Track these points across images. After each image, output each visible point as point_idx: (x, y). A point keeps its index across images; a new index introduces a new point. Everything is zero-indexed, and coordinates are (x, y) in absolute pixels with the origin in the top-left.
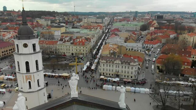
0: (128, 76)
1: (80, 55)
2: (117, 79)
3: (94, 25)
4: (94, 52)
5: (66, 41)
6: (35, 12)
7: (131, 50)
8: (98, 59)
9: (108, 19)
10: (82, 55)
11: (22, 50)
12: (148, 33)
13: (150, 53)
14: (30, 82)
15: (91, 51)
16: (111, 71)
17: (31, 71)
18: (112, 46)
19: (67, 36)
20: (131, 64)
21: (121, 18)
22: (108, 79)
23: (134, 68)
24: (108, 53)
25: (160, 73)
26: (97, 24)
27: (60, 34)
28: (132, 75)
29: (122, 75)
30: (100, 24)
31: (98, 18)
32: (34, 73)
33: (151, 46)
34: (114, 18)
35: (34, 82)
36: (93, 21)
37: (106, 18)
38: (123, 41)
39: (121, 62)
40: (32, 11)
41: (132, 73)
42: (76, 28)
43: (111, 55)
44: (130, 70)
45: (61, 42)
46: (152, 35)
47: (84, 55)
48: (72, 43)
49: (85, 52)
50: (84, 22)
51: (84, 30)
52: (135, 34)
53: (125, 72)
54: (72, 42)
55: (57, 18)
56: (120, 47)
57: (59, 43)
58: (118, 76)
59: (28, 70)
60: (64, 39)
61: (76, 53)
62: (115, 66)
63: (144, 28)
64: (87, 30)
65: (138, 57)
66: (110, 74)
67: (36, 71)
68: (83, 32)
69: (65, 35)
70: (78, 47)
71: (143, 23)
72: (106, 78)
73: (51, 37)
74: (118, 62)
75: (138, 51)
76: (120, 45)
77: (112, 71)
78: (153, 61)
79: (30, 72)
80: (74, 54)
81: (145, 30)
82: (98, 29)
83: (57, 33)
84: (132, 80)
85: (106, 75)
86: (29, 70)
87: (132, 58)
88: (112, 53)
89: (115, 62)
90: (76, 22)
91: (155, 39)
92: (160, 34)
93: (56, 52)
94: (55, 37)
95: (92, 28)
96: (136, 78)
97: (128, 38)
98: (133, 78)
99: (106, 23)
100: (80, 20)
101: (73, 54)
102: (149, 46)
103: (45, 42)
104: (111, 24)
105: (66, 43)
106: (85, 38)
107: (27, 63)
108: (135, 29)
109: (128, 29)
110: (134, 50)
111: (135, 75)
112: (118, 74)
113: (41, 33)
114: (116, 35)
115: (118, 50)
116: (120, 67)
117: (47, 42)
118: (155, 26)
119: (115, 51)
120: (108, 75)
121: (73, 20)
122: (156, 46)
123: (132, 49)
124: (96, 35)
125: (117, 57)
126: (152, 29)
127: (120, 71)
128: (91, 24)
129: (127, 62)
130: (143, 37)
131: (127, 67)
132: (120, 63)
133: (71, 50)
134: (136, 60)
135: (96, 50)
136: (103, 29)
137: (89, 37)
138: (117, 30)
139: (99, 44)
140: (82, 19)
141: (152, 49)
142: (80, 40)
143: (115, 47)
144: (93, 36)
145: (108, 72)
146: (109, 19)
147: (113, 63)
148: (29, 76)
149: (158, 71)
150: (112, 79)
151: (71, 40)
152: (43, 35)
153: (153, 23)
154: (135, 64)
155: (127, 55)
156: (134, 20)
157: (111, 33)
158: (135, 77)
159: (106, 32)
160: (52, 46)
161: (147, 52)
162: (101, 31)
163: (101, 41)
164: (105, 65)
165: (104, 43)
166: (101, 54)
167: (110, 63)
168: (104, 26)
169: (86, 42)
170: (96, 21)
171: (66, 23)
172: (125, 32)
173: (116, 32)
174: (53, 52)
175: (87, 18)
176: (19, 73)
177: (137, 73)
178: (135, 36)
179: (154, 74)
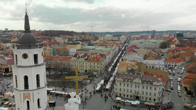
0: (150, 99)
1: (94, 72)
2: (137, 102)
3: (110, 43)
4: (110, 70)
5: (80, 57)
6: (54, 31)
7: (151, 68)
8: (114, 77)
9: (124, 38)
10: (96, 72)
11: (22, 62)
12: (169, 51)
13: (174, 72)
14: (28, 102)
15: (107, 68)
16: (129, 91)
17: (30, 87)
18: (130, 62)
19: (82, 53)
20: (154, 84)
21: (138, 36)
22: (126, 101)
23: (158, 89)
24: (126, 70)
25: (188, 95)
26: (113, 42)
27: (75, 51)
28: (155, 98)
29: (143, 98)
30: (116, 42)
31: (114, 36)
32: (33, 90)
33: (174, 64)
34: (131, 37)
35: (33, 102)
36: (110, 39)
37: (122, 37)
38: (142, 58)
39: (142, 81)
40: (52, 31)
41: (155, 95)
42: (92, 45)
43: (129, 73)
44: (153, 91)
45: (75, 58)
46: (174, 53)
47: (98, 72)
48: (86, 60)
49: (99, 69)
50: (100, 40)
51: (100, 47)
52: (155, 52)
53: (147, 94)
54: (86, 58)
55: (74, 37)
56: (139, 64)
57: (73, 59)
58: (137, 98)
59: (26, 86)
60: (79, 55)
61: (90, 69)
62: (134, 86)
63: (164, 46)
64: (102, 47)
65: (161, 76)
66: (128, 96)
67: (36, 88)
68: (99, 49)
69: (80, 52)
70: (92, 64)
71: (162, 41)
72: (123, 101)
73: (66, 53)
74: (137, 80)
75: (160, 69)
76: (139, 62)
77: (131, 91)
78: (178, 81)
79: (29, 89)
80: (88, 71)
81: (166, 48)
82: (114, 46)
83: (73, 50)
84: (155, 103)
85: (123, 97)
86: (28, 86)
87: (155, 76)
88: (130, 70)
89: (134, 81)
90: (92, 40)
91: (178, 56)
92: (183, 52)
93: (69, 69)
94: (70, 54)
95: (108, 46)
96: (161, 101)
97: (148, 55)
98: (157, 101)
99: (123, 41)
100: (96, 39)
101: (86, 71)
102: (171, 64)
103: (59, 58)
104: (128, 42)
105: (80, 59)
106: (100, 54)
107: (26, 78)
108: (154, 47)
109: (146, 46)
110: (155, 68)
111: (158, 97)
112: (138, 95)
113: (57, 50)
114: (134, 51)
115: (137, 67)
116: (141, 87)
117: (61, 58)
118: (177, 44)
119: (133, 67)
120: (126, 97)
121: (90, 39)
122: (179, 64)
123: (153, 67)
124: (111, 52)
125: (136, 75)
126: (173, 46)
127: (140, 93)
128: (107, 42)
129: (149, 81)
130: (163, 55)
131: (149, 88)
132: (140, 82)
133: (85, 66)
134: (159, 79)
135: (112, 67)
136: (119, 47)
137: (104, 53)
138: (135, 47)
139: (115, 61)
140: (98, 37)
141: (176, 68)
142: (95, 56)
143: (133, 63)
144: (109, 53)
145: (126, 93)
146: (126, 37)
147: (132, 82)
148: (28, 94)
149: (186, 93)
150: (131, 102)
151: (85, 56)
152: (58, 51)
153: (174, 41)
154: (159, 84)
155: (148, 73)
156: (152, 38)
157: (128, 50)
158: (159, 100)
159: (123, 49)
160: (66, 62)
161: (170, 71)
162: (117, 48)
163: (117, 58)
164: (122, 84)
165: (120, 60)
166: (117, 72)
167: (128, 81)
168: (120, 44)
169: (101, 58)
170: (112, 39)
171: (83, 41)
172: (143, 49)
173: (133, 49)
174: (67, 69)
175: (103, 36)
176: (16, 89)
177: (161, 95)
178: (155, 53)
179: (181, 96)
